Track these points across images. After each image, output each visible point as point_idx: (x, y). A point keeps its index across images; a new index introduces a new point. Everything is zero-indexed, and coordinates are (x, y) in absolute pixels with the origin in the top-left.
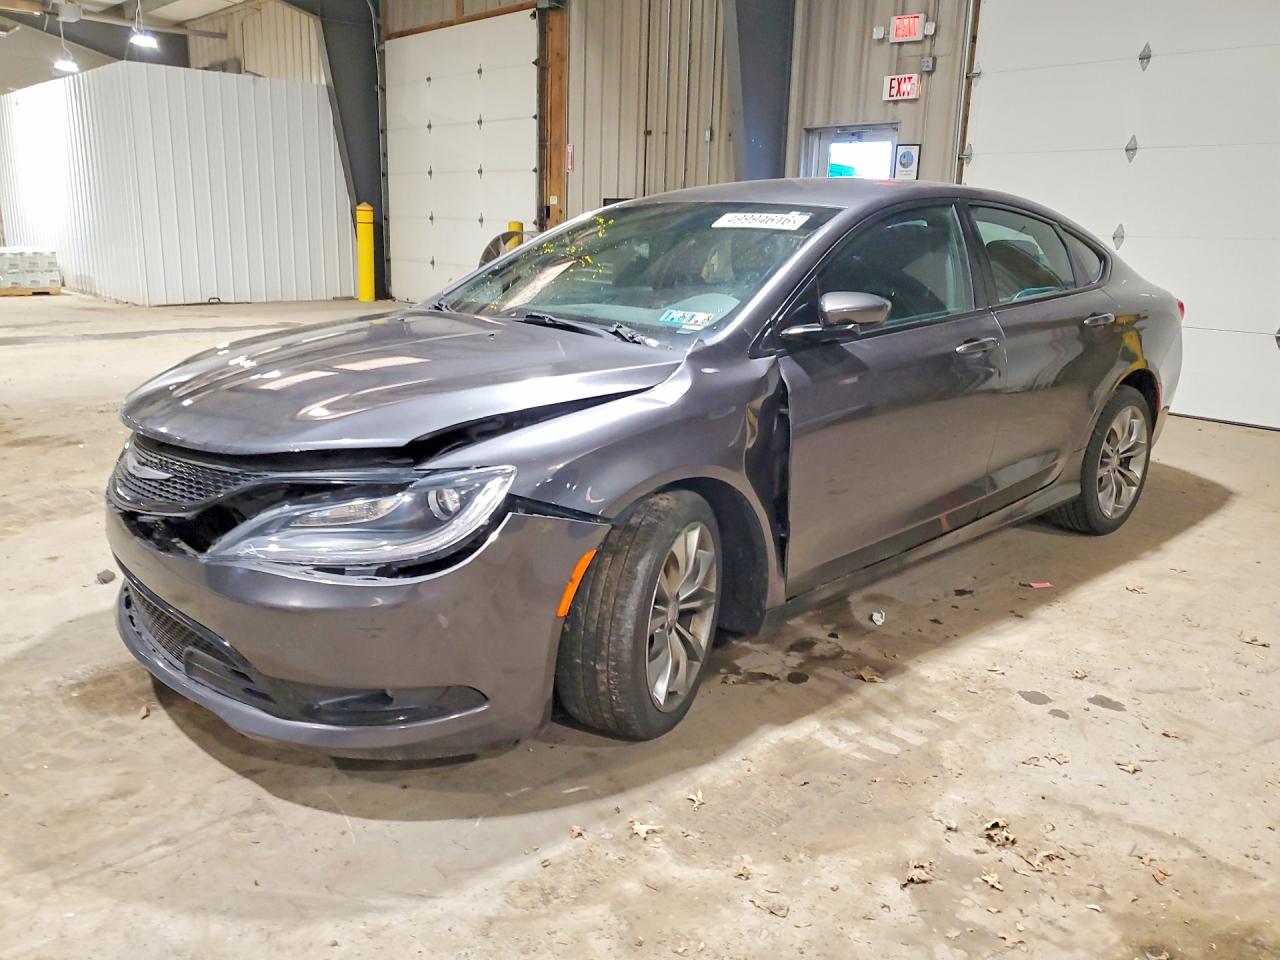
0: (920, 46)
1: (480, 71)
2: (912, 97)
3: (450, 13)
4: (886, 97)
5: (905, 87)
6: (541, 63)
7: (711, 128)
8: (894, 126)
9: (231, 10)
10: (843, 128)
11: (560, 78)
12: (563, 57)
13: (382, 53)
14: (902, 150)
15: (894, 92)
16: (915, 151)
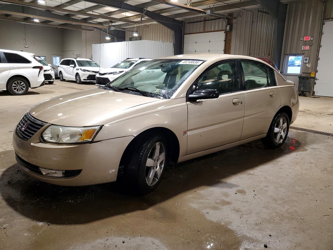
0: (309, 42)
1: (210, 42)
2: (308, 49)
3: (202, 30)
4: (303, 49)
5: (306, 48)
6: (225, 41)
7: (264, 53)
8: (303, 54)
9: (139, 27)
10: (293, 54)
11: (229, 43)
12: (230, 40)
13: (184, 37)
14: (305, 58)
15: (304, 49)
16: (308, 58)
